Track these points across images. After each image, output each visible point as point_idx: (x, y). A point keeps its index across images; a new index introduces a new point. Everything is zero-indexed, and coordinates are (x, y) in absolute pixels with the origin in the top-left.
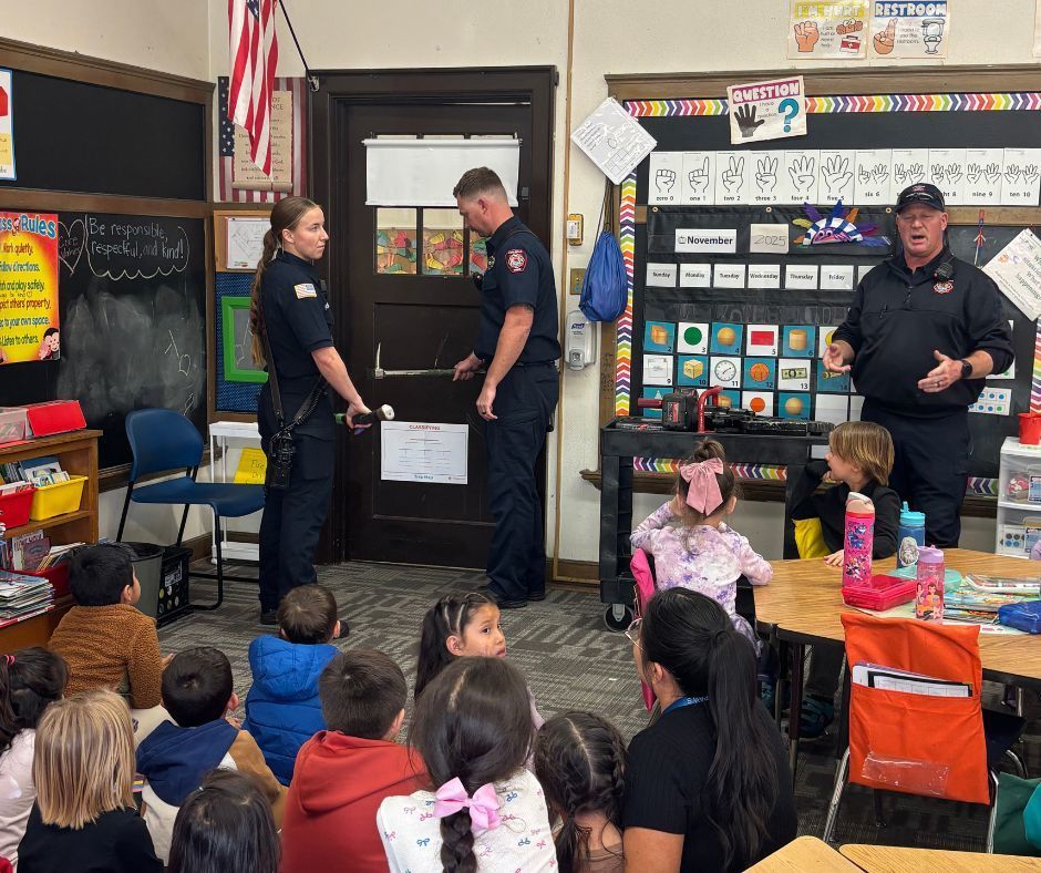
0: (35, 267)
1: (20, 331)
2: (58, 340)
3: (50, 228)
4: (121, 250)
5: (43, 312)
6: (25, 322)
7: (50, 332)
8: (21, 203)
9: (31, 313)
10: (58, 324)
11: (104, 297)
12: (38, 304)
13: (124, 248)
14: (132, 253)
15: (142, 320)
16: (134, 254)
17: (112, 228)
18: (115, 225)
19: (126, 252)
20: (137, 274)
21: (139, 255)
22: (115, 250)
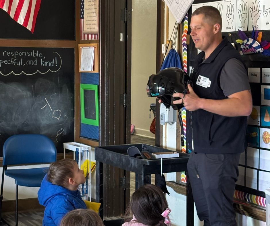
4: (10, 62)
13: (12, 62)
14: (18, 64)
15: (24, 93)
16: (19, 64)
17: (4, 53)
18: (6, 52)
19: (13, 64)
20: (21, 73)
21: (23, 64)
22: (5, 62)
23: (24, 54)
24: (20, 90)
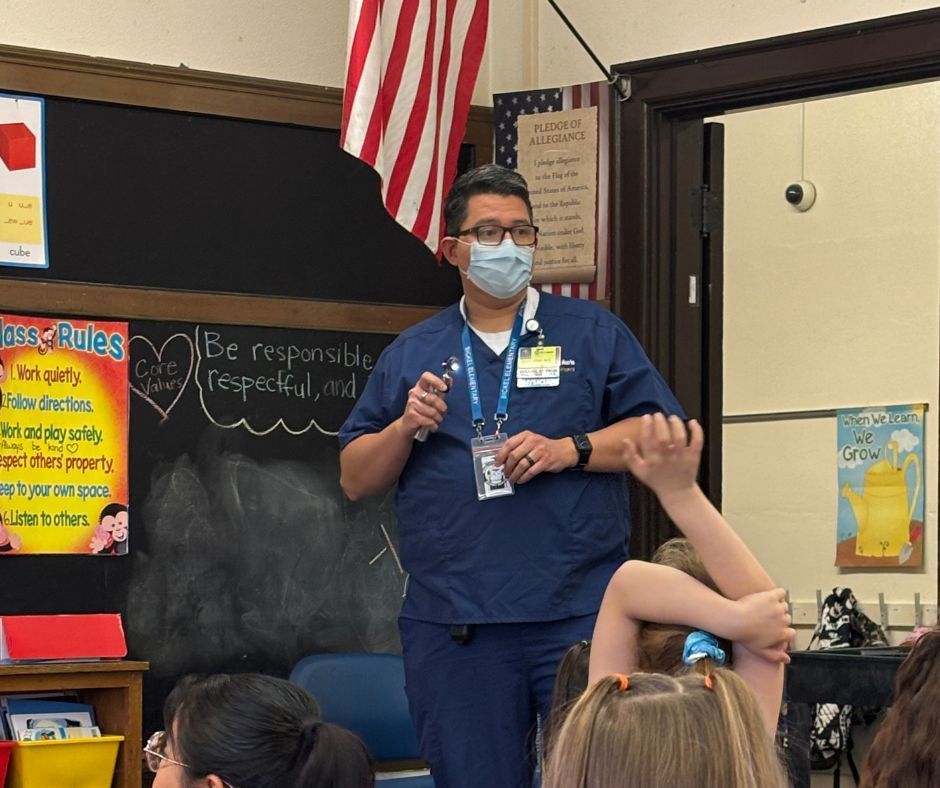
0: (85, 406)
1: (52, 505)
2: (126, 523)
3: (115, 345)
4: (273, 385)
5: (98, 478)
6: (63, 491)
7: (111, 510)
8: (59, 305)
9: (76, 478)
10: (127, 499)
11: (234, 463)
12: (88, 464)
13: (279, 383)
14: (299, 392)
15: (318, 504)
16: (303, 394)
17: (254, 349)
18: (261, 345)
19: (284, 390)
20: (309, 427)
21: (314, 395)
22: (260, 386)
23: (317, 353)
24: (304, 491)
